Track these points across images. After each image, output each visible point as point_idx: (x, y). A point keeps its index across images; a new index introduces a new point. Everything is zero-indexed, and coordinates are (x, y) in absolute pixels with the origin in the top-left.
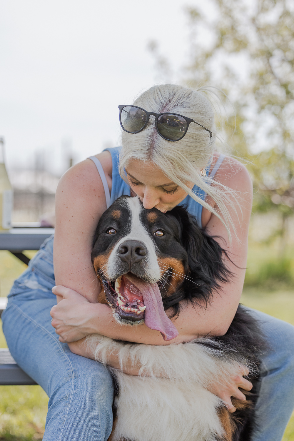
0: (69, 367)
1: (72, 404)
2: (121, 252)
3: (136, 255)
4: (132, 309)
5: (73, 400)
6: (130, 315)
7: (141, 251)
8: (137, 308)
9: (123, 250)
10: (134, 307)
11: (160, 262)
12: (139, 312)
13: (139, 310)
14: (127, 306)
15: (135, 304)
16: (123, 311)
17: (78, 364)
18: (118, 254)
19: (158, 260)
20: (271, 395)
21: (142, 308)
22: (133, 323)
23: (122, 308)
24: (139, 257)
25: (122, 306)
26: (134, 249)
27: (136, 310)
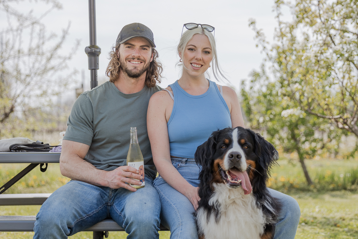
0: (179, 220)
1: (180, 237)
2: (230, 157)
3: (237, 158)
4: (235, 181)
5: (180, 235)
6: (234, 184)
7: (239, 157)
8: (237, 181)
9: (231, 156)
10: (236, 180)
11: (247, 162)
12: (238, 183)
13: (238, 182)
14: (232, 180)
15: (236, 179)
16: (231, 182)
17: (183, 219)
18: (229, 158)
19: (246, 161)
20: (280, 233)
21: (240, 181)
22: (236, 187)
23: (230, 181)
24: (238, 159)
25: (230, 180)
26: (236, 156)
27: (237, 182)
